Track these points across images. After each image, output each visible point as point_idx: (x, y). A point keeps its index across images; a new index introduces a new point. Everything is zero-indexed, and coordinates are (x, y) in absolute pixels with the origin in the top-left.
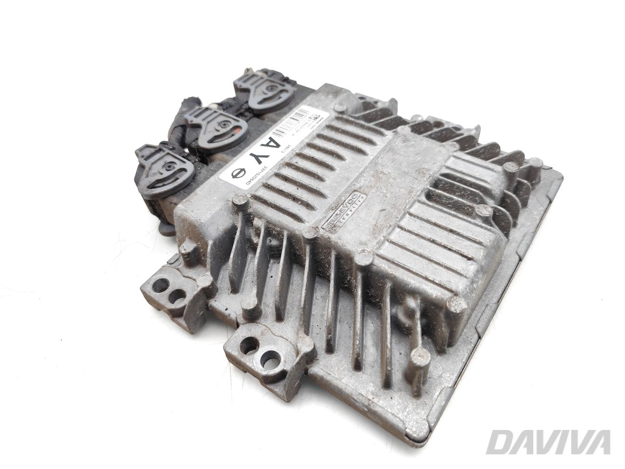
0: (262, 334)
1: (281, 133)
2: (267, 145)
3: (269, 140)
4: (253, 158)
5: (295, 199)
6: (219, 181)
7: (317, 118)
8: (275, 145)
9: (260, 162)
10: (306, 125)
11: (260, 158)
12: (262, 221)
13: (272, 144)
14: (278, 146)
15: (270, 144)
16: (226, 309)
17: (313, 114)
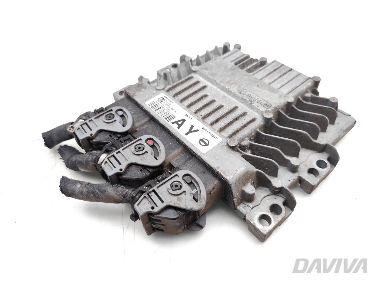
0: (306, 166)
1: (170, 117)
2: (180, 125)
3: (175, 124)
4: (191, 134)
5: (237, 119)
6: (207, 154)
7: (163, 99)
9: (197, 131)
10: (168, 105)
11: (193, 130)
12: (246, 140)
13: (180, 123)
16: (289, 181)
17: (158, 100)
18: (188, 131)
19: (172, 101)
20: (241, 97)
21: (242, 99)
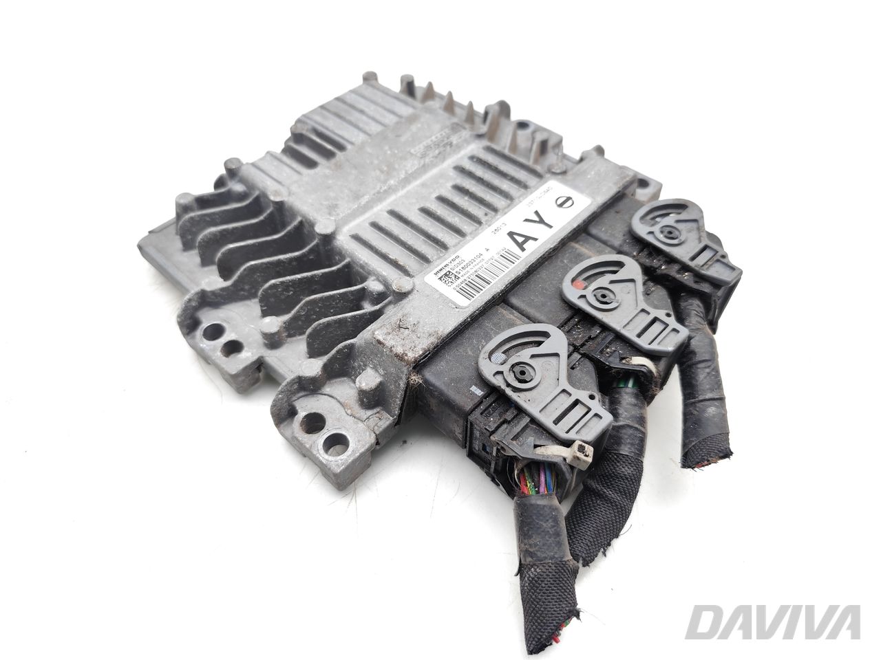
1: (507, 257)
2: (527, 238)
3: (524, 246)
4: (548, 221)
6: (592, 195)
7: (446, 275)
8: (515, 237)
9: (537, 213)
10: (465, 264)
11: (537, 219)
13: (520, 239)
14: (511, 234)
15: (522, 239)
17: (450, 284)
18: (542, 226)
19: (450, 259)
20: (433, 157)
21: (436, 157)
